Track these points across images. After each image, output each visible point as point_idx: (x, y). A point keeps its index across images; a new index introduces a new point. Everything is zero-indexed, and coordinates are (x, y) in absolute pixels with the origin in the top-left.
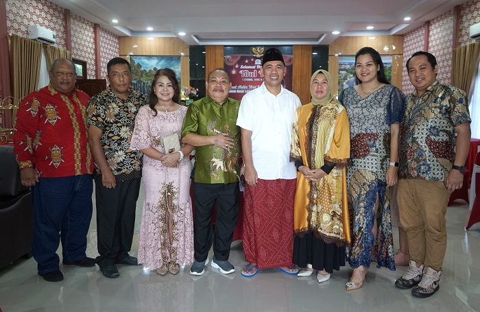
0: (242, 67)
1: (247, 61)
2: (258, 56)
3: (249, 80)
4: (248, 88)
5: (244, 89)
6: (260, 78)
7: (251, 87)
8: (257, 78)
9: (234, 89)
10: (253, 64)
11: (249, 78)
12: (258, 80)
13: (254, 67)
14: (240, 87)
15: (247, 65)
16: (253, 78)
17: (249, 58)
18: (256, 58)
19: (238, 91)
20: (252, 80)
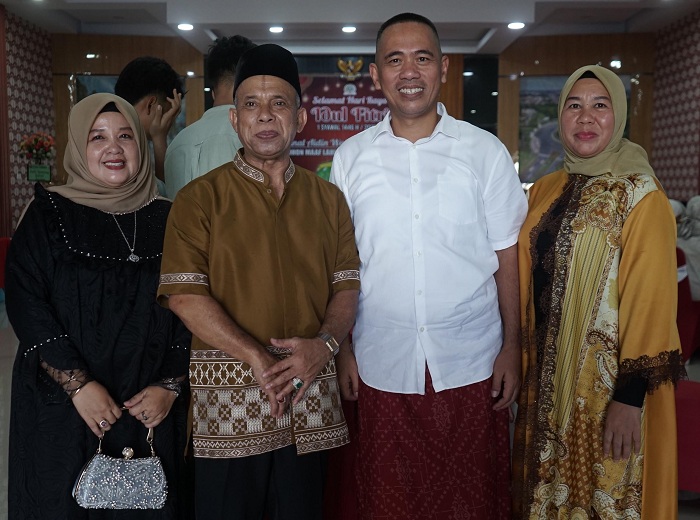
0: (316, 100)
1: (326, 89)
2: (351, 77)
3: (332, 127)
4: (330, 144)
5: (322, 148)
6: (355, 124)
7: (335, 142)
8: (348, 124)
9: (299, 148)
10: (339, 94)
11: (331, 123)
12: (351, 127)
13: (341, 101)
14: (312, 142)
15: (328, 95)
16: (341, 124)
17: (331, 82)
18: (345, 82)
19: (308, 152)
20: (336, 128)
